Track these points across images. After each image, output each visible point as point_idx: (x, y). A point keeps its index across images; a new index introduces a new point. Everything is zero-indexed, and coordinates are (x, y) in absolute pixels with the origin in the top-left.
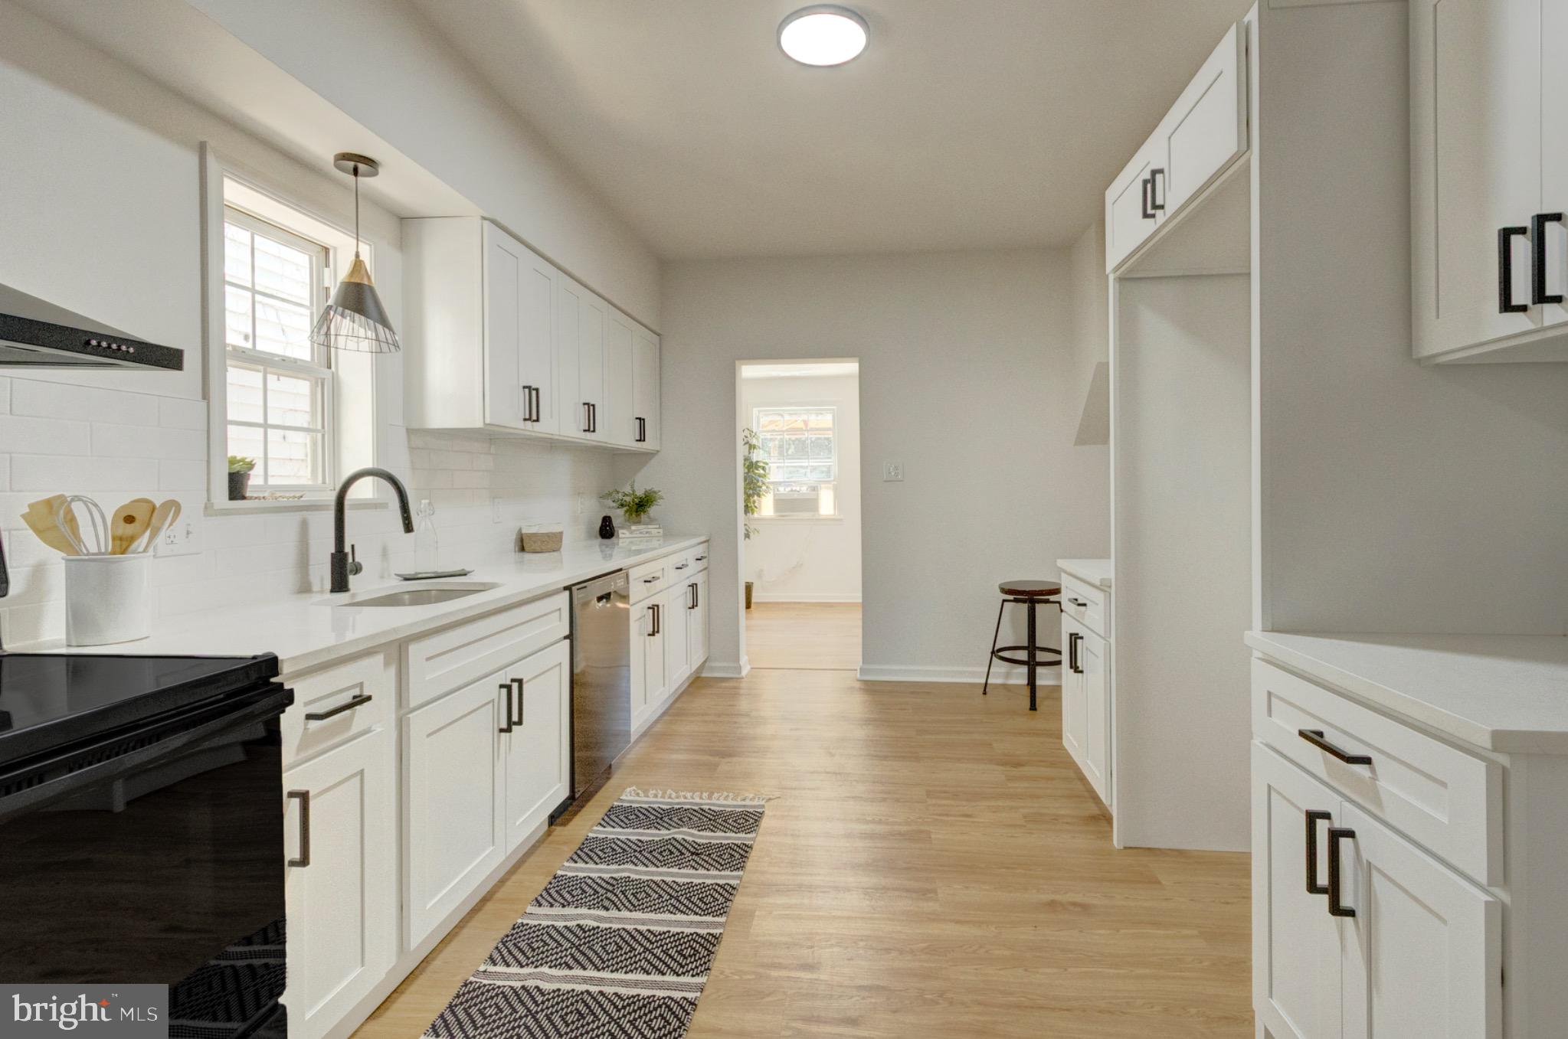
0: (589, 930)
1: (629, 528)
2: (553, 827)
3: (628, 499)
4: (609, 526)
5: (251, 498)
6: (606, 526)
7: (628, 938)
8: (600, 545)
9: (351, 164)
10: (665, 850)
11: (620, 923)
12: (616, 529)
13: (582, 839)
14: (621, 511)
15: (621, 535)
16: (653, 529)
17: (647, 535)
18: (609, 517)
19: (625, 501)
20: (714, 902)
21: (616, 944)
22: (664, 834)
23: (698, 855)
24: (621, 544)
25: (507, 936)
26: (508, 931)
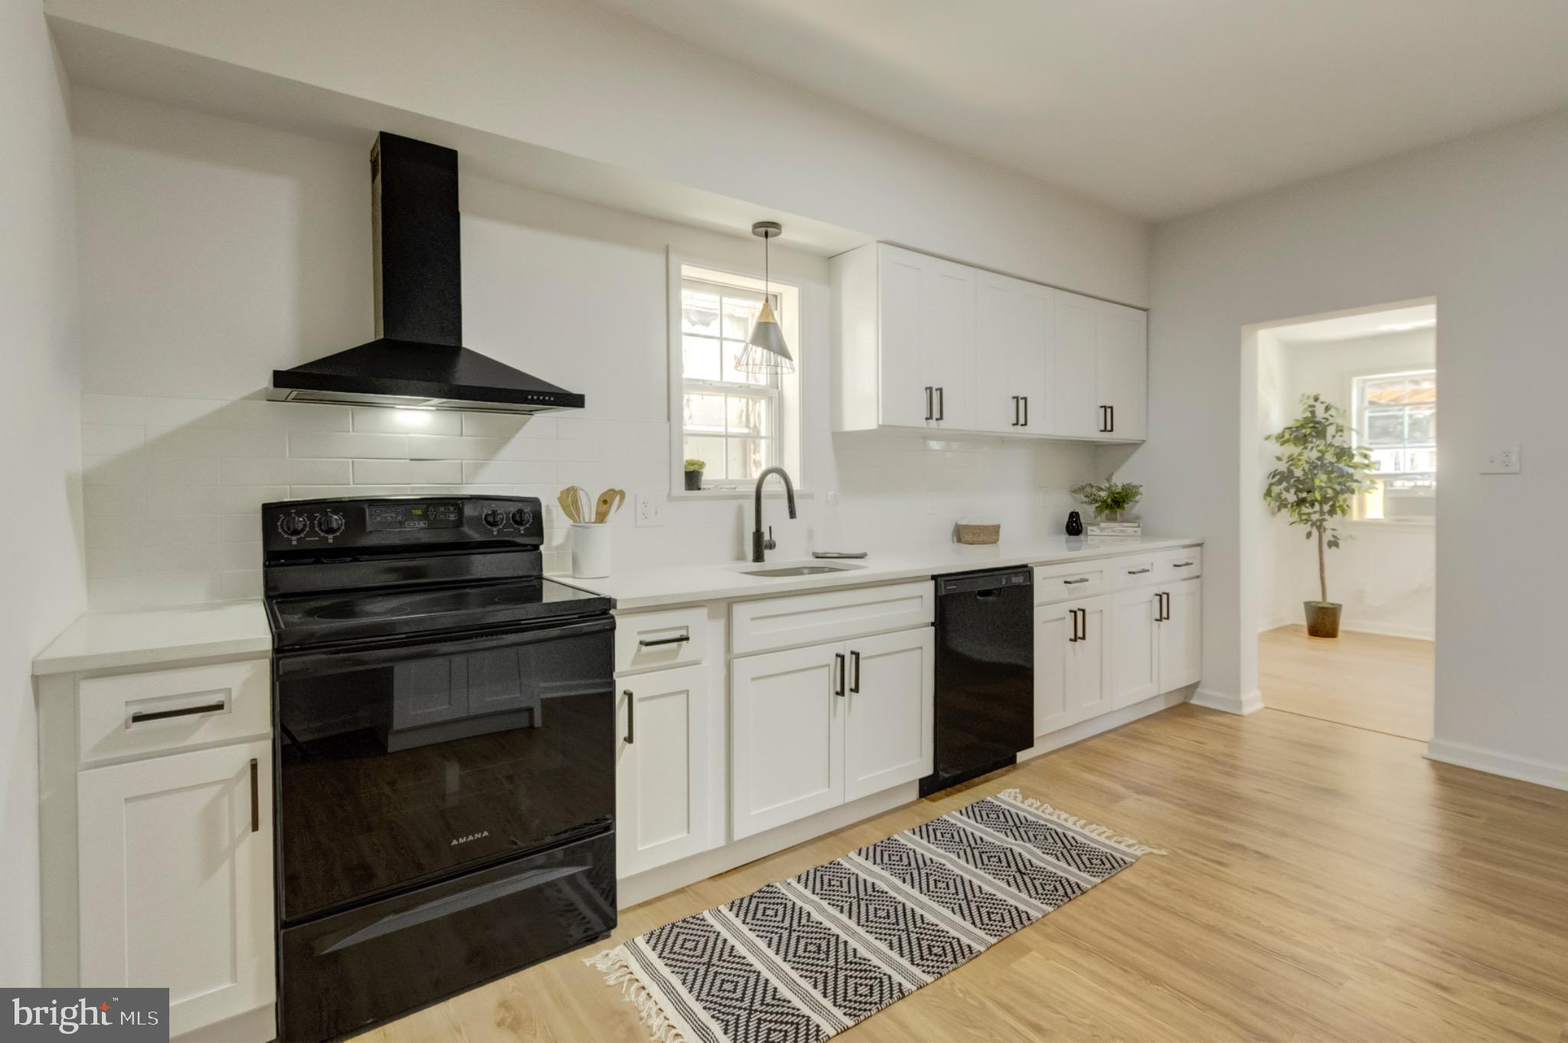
0: (878, 892)
1: (1097, 525)
2: (923, 799)
3: (1103, 494)
4: (1076, 522)
5: (704, 489)
6: (1073, 522)
7: (900, 912)
8: (1067, 541)
9: (763, 230)
10: (995, 857)
11: (906, 898)
12: (1084, 526)
13: (934, 818)
14: (1091, 509)
15: (1089, 533)
16: (1129, 528)
17: (1121, 534)
18: (1077, 513)
19: (1100, 496)
20: (1000, 921)
21: (888, 912)
22: (1009, 842)
23: (1022, 874)
24: (1089, 542)
25: (822, 867)
26: (826, 864)
